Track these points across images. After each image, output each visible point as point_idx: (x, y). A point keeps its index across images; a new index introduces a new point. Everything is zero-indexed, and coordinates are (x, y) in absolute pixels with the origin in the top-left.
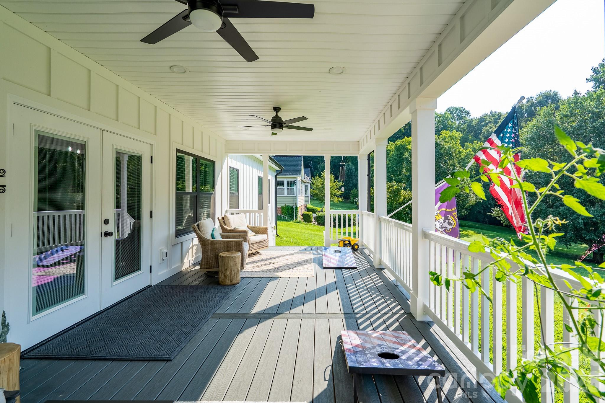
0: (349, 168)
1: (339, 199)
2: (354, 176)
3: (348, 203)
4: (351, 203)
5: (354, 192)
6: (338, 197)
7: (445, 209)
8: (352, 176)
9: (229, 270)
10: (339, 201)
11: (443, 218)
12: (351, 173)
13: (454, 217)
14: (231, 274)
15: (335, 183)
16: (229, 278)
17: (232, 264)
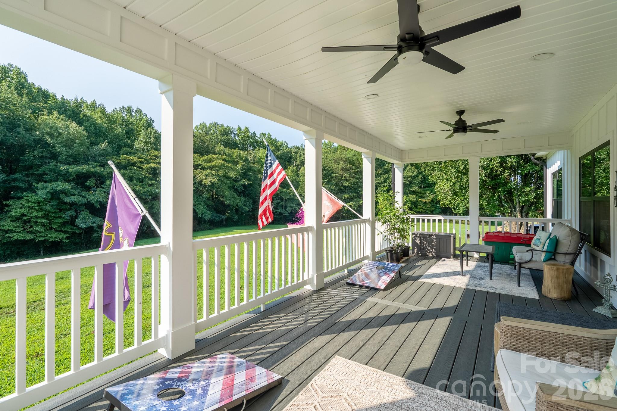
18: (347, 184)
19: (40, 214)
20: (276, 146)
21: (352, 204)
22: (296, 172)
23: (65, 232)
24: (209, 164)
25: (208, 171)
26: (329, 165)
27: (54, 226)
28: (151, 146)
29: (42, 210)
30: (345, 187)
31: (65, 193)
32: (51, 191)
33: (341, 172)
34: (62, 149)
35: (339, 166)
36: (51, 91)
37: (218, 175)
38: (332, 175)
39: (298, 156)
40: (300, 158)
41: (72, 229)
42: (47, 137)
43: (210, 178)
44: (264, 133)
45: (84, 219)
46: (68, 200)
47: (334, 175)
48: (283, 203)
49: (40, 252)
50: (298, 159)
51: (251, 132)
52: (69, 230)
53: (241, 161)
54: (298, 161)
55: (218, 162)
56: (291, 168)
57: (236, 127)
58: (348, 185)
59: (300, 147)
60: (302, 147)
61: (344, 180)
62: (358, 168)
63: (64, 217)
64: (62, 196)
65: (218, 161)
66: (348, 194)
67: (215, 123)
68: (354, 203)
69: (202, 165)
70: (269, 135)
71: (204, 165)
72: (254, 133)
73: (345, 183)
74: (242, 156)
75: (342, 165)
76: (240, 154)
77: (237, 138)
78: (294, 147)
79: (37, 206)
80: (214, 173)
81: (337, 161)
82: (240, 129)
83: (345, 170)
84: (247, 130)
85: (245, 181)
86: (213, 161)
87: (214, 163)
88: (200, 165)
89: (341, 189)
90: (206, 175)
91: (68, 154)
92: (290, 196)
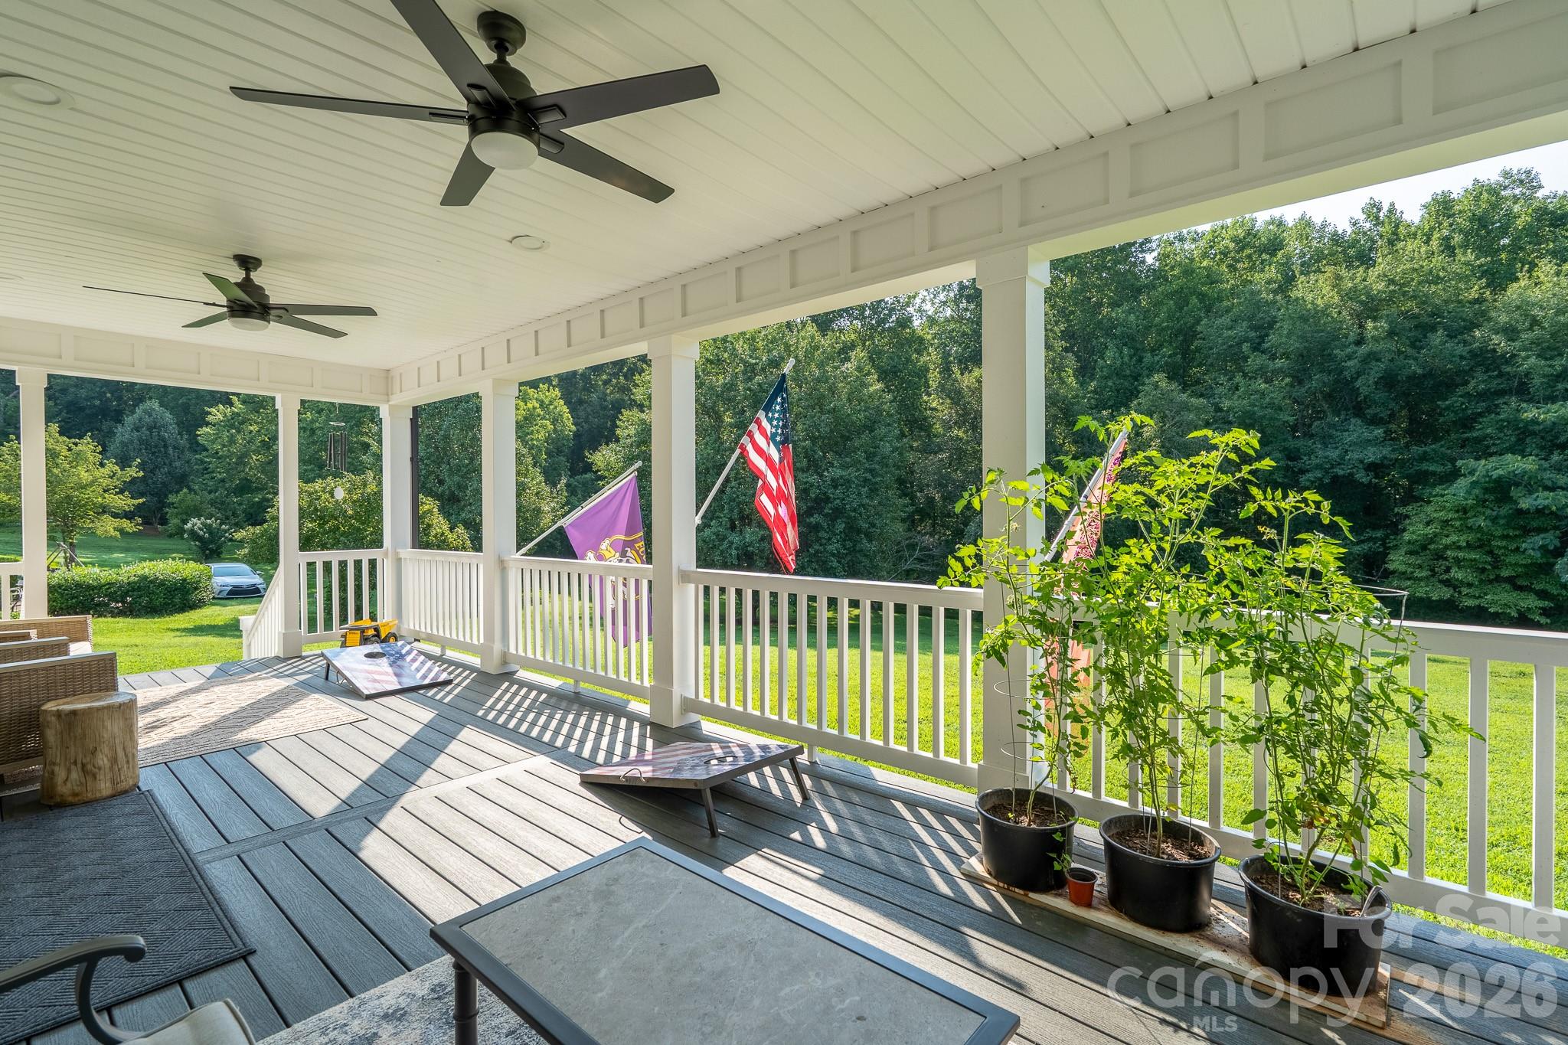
0: (155, 423)
1: (126, 524)
2: (175, 448)
3: (158, 535)
4: (171, 536)
5: (180, 502)
6: (115, 516)
7: (622, 537)
8: (165, 446)
9: (106, 750)
10: (122, 531)
11: (618, 554)
12: (163, 439)
13: (637, 552)
14: (114, 760)
15: (105, 471)
16: (109, 776)
17: (116, 730)
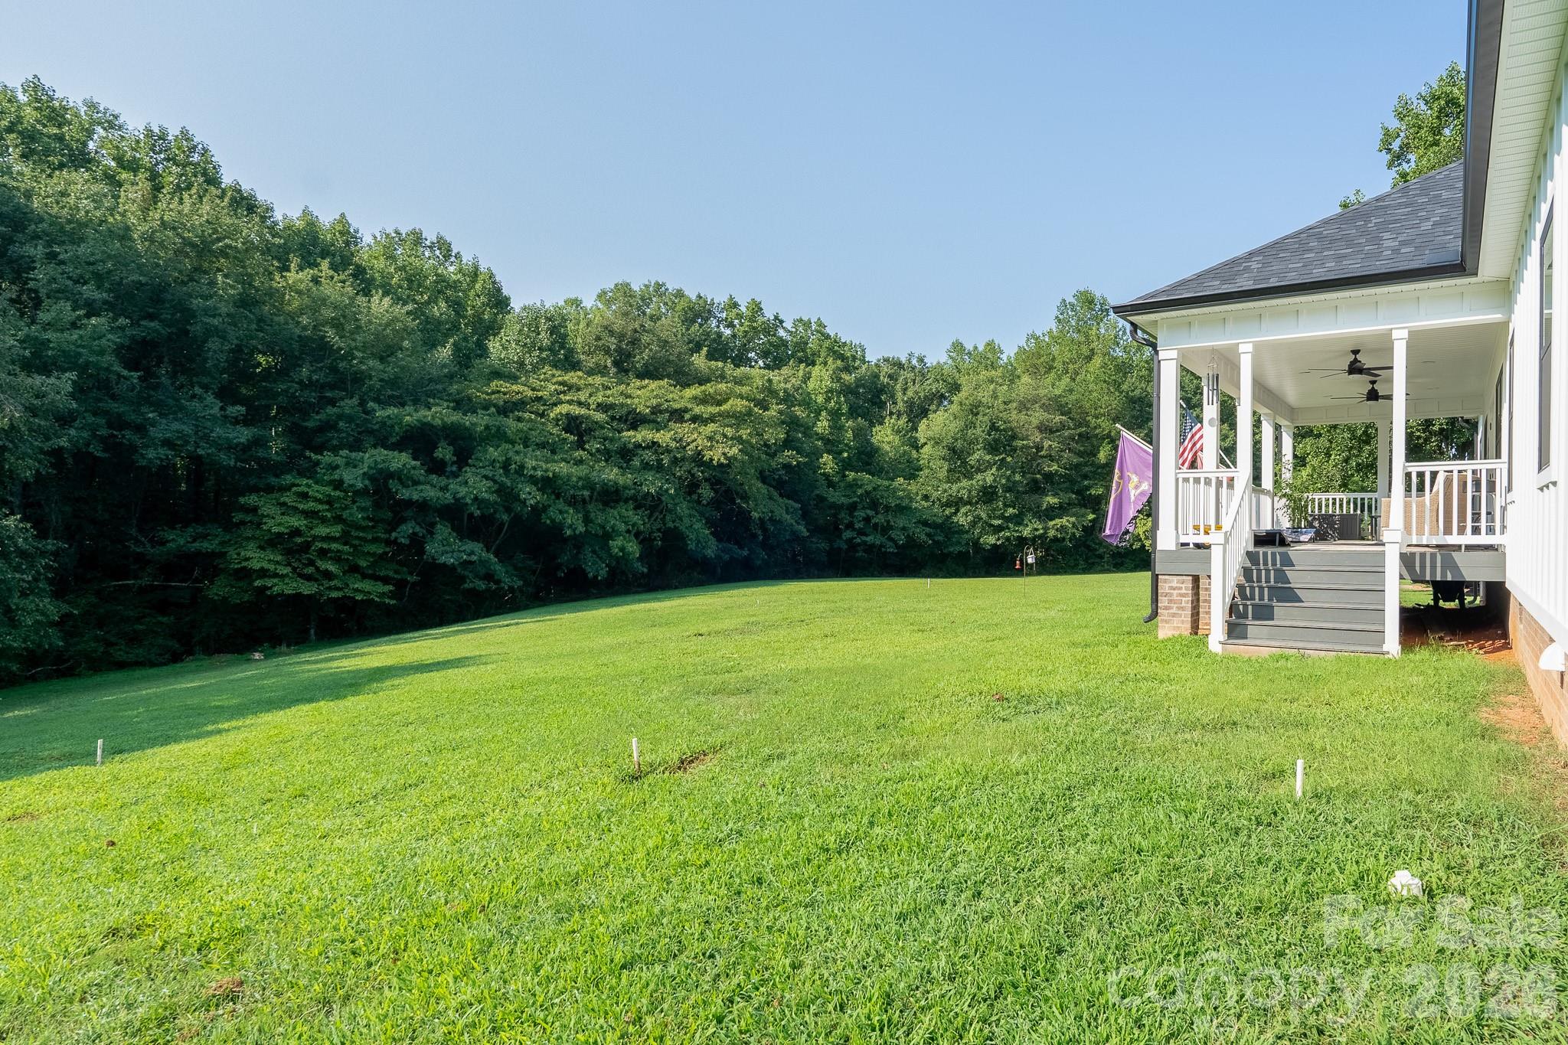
18: (1055, 467)
19: (336, 530)
20: (842, 358)
21: (1068, 521)
22: (907, 432)
23: (386, 580)
24: (713, 409)
25: (711, 427)
26: (1004, 415)
27: (363, 563)
28: (544, 355)
29: (338, 519)
30: (1049, 477)
31: (400, 479)
32: (372, 472)
33: (1037, 437)
34: (371, 363)
35: (1032, 419)
36: (261, 197)
37: (740, 439)
38: (1014, 444)
39: (898, 387)
40: (904, 394)
41: (396, 572)
42: (330, 333)
43: (721, 445)
44: (805, 319)
45: (445, 543)
46: (405, 494)
47: (1019, 443)
48: (880, 519)
49: (307, 631)
50: (899, 395)
51: (769, 314)
52: (391, 574)
53: (774, 401)
54: (899, 400)
55: (737, 405)
56: (892, 421)
57: (720, 298)
58: (1057, 471)
59: (903, 360)
60: (909, 361)
61: (1045, 457)
62: (1080, 425)
63: (396, 538)
64: (393, 485)
65: (739, 402)
66: (1055, 495)
67: (659, 286)
68: (1073, 519)
69: (691, 410)
70: (820, 324)
71: (698, 410)
72: (776, 318)
73: (1049, 466)
74: (775, 386)
75: (1038, 416)
76: (770, 381)
77: (728, 332)
78: (885, 360)
79: (328, 510)
80: (729, 432)
81: (1023, 407)
82: (735, 305)
83: (1046, 429)
84: (757, 308)
85: (788, 456)
86: (726, 400)
87: (725, 407)
88: (686, 410)
89: (1035, 481)
90: (710, 439)
91: (385, 376)
92: (901, 498)
